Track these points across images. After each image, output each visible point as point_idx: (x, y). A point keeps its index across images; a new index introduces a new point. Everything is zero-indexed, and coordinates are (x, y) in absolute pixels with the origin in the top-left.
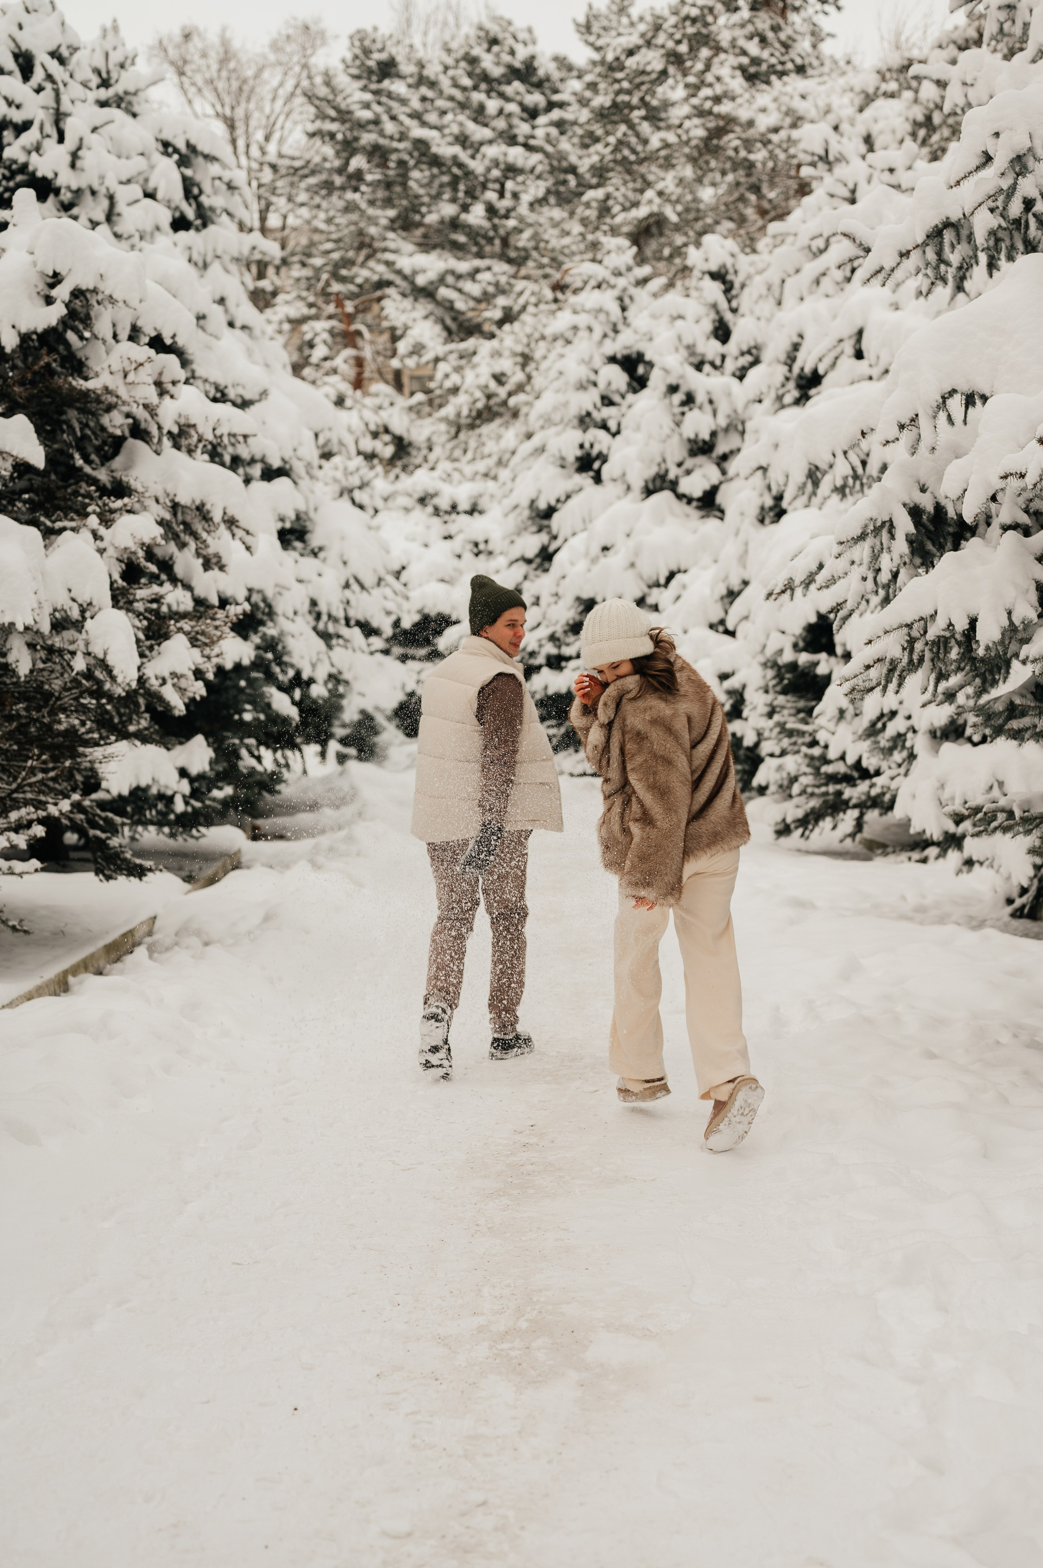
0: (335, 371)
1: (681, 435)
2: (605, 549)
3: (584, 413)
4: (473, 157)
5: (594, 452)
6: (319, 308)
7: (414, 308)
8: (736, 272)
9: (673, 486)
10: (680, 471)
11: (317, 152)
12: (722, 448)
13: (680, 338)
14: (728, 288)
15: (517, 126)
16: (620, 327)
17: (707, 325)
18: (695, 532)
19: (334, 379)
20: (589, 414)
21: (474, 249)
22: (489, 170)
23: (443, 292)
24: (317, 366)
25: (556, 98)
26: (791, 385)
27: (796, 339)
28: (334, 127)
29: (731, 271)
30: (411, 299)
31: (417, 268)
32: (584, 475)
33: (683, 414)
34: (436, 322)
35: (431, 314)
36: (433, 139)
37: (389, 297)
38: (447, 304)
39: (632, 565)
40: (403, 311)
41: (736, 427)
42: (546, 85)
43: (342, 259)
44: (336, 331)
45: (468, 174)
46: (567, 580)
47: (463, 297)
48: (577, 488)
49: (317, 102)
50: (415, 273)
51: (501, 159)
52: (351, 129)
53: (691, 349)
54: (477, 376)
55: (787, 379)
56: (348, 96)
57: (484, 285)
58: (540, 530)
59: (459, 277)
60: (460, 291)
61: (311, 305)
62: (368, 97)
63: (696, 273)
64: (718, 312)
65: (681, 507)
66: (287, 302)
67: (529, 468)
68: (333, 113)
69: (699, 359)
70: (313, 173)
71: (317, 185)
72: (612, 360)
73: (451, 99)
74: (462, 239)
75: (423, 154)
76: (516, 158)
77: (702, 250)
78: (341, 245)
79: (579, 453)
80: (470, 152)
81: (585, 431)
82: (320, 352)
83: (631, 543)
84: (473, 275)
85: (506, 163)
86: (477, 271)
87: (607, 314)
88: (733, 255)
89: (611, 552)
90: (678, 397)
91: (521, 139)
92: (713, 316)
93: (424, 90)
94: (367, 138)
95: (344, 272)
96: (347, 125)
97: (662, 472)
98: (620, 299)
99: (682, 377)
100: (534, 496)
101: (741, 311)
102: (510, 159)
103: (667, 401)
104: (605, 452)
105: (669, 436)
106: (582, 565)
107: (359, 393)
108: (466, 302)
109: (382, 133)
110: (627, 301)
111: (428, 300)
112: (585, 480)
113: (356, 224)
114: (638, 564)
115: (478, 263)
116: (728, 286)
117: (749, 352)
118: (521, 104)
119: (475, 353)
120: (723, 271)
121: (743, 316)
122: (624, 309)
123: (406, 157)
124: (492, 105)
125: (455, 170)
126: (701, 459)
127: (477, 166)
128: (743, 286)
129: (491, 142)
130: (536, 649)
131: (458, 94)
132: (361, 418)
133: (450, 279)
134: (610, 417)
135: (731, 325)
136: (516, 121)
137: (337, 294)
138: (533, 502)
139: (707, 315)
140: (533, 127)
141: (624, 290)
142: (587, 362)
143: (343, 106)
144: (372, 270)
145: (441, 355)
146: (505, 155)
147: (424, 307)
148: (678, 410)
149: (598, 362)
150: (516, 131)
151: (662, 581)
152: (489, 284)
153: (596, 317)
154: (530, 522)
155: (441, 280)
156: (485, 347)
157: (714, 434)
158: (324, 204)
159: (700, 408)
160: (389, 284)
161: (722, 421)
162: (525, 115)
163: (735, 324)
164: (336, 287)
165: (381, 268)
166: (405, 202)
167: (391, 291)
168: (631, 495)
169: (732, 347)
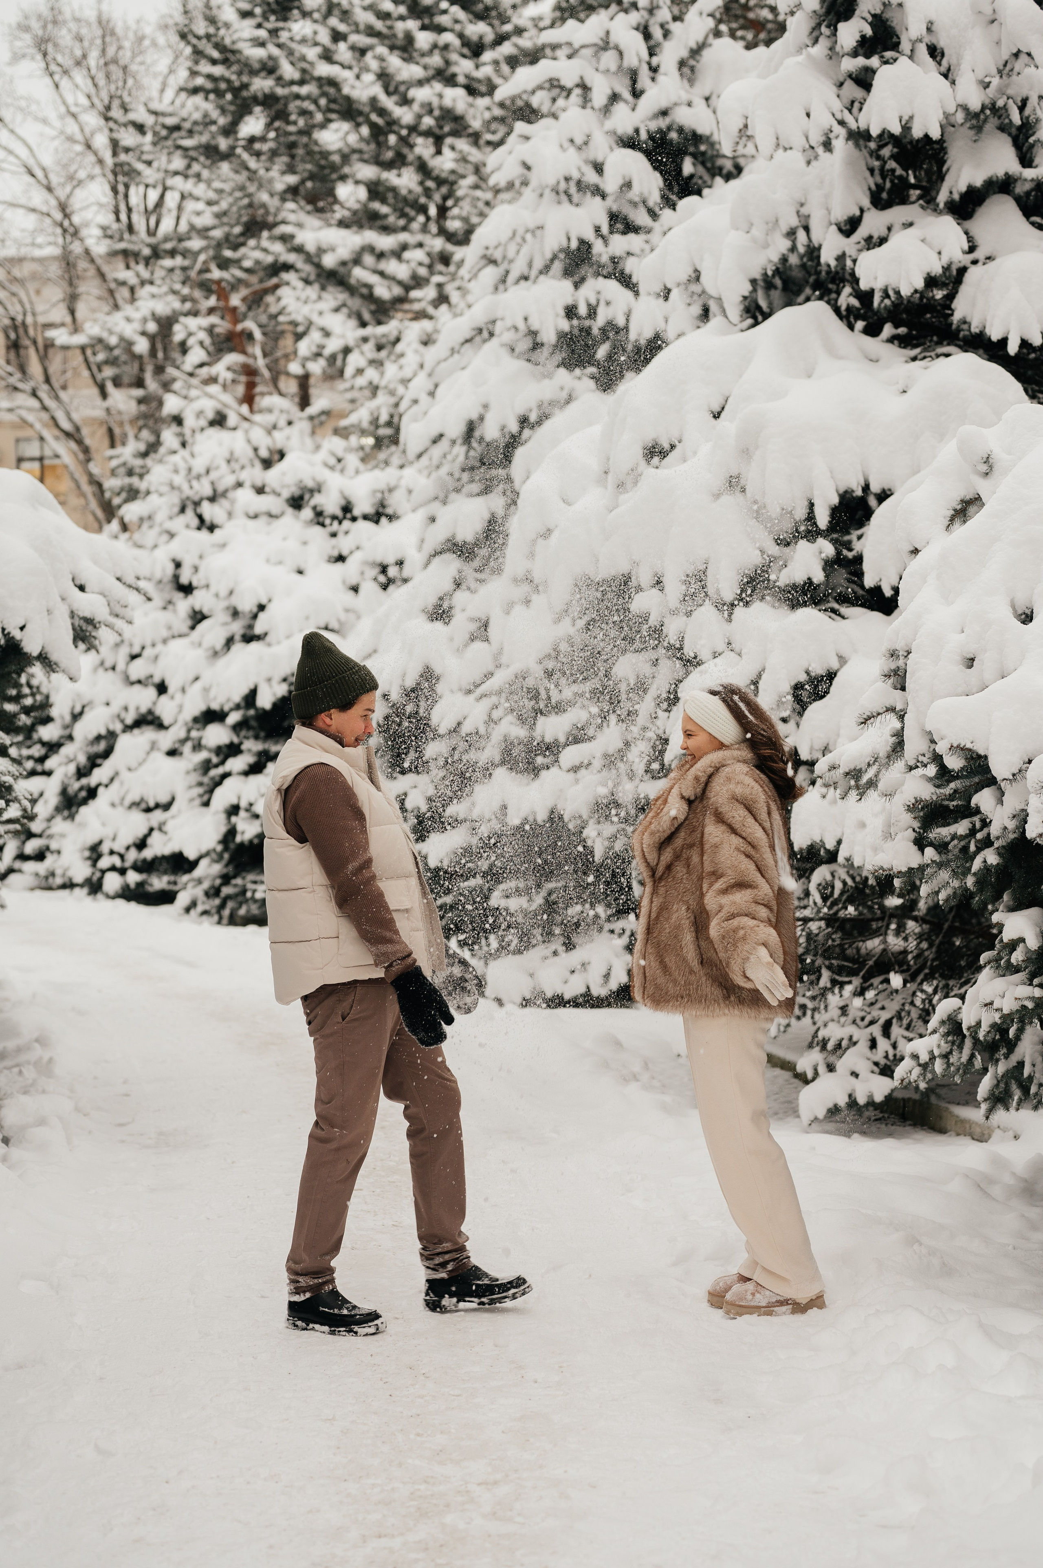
0: (213, 380)
1: (860, 131)
2: (655, 452)
4: (397, 103)
5: (598, 324)
6: (193, 301)
7: (320, 298)
9: (831, 282)
10: (849, 245)
11: (197, 108)
12: (964, 174)
15: (456, 63)
19: (214, 389)
21: (402, 222)
22: (419, 117)
23: (359, 274)
24: (191, 375)
25: (508, 28)
28: (218, 70)
30: (316, 286)
31: (324, 246)
32: (578, 371)
33: (865, 77)
34: (349, 316)
35: (344, 305)
36: (346, 80)
37: (288, 284)
38: (364, 291)
40: (306, 302)
41: (1001, 118)
42: (494, 13)
43: (227, 237)
44: (218, 330)
45: (392, 124)
46: (556, 540)
47: (386, 282)
48: (564, 395)
49: (194, 41)
50: (321, 251)
51: (435, 102)
52: (240, 74)
54: (401, 367)
56: (236, 31)
57: (413, 265)
58: (486, 490)
59: (381, 256)
60: (382, 274)
61: (184, 300)
62: (263, 33)
66: (153, 296)
67: (463, 368)
68: (216, 54)
70: (191, 133)
71: (195, 148)
73: (371, 32)
74: (384, 209)
75: (332, 101)
76: (454, 100)
78: (225, 220)
79: (565, 325)
80: (395, 98)
82: (196, 355)
84: (398, 253)
85: (441, 108)
86: (404, 247)
89: (671, 459)
90: (851, 32)
91: (461, 79)
93: (334, 21)
94: (261, 85)
95: (228, 253)
96: (235, 68)
97: (799, 253)
98: (643, 30)
100: (474, 416)
102: (447, 102)
104: (621, 322)
106: (592, 499)
107: (245, 409)
108: (389, 288)
109: (279, 79)
111: (340, 289)
112: (577, 382)
113: (242, 188)
114: (751, 480)
115: (403, 237)
118: (461, 36)
119: (398, 340)
123: (312, 107)
124: (424, 39)
125: (374, 117)
127: (405, 115)
129: (420, 83)
130: (482, 731)
131: (379, 25)
132: (249, 441)
133: (368, 259)
136: (454, 57)
137: (219, 282)
138: (471, 428)
140: (477, 67)
143: (227, 41)
144: (265, 250)
145: (351, 343)
146: (440, 96)
147: (334, 296)
148: (852, 66)
149: (602, 145)
150: (454, 69)
152: (420, 264)
154: (466, 476)
155: (357, 261)
156: (414, 330)
158: (205, 173)
159: (912, 58)
160: (287, 267)
162: (466, 51)
164: (216, 274)
165: (278, 247)
166: (309, 167)
167: (289, 276)
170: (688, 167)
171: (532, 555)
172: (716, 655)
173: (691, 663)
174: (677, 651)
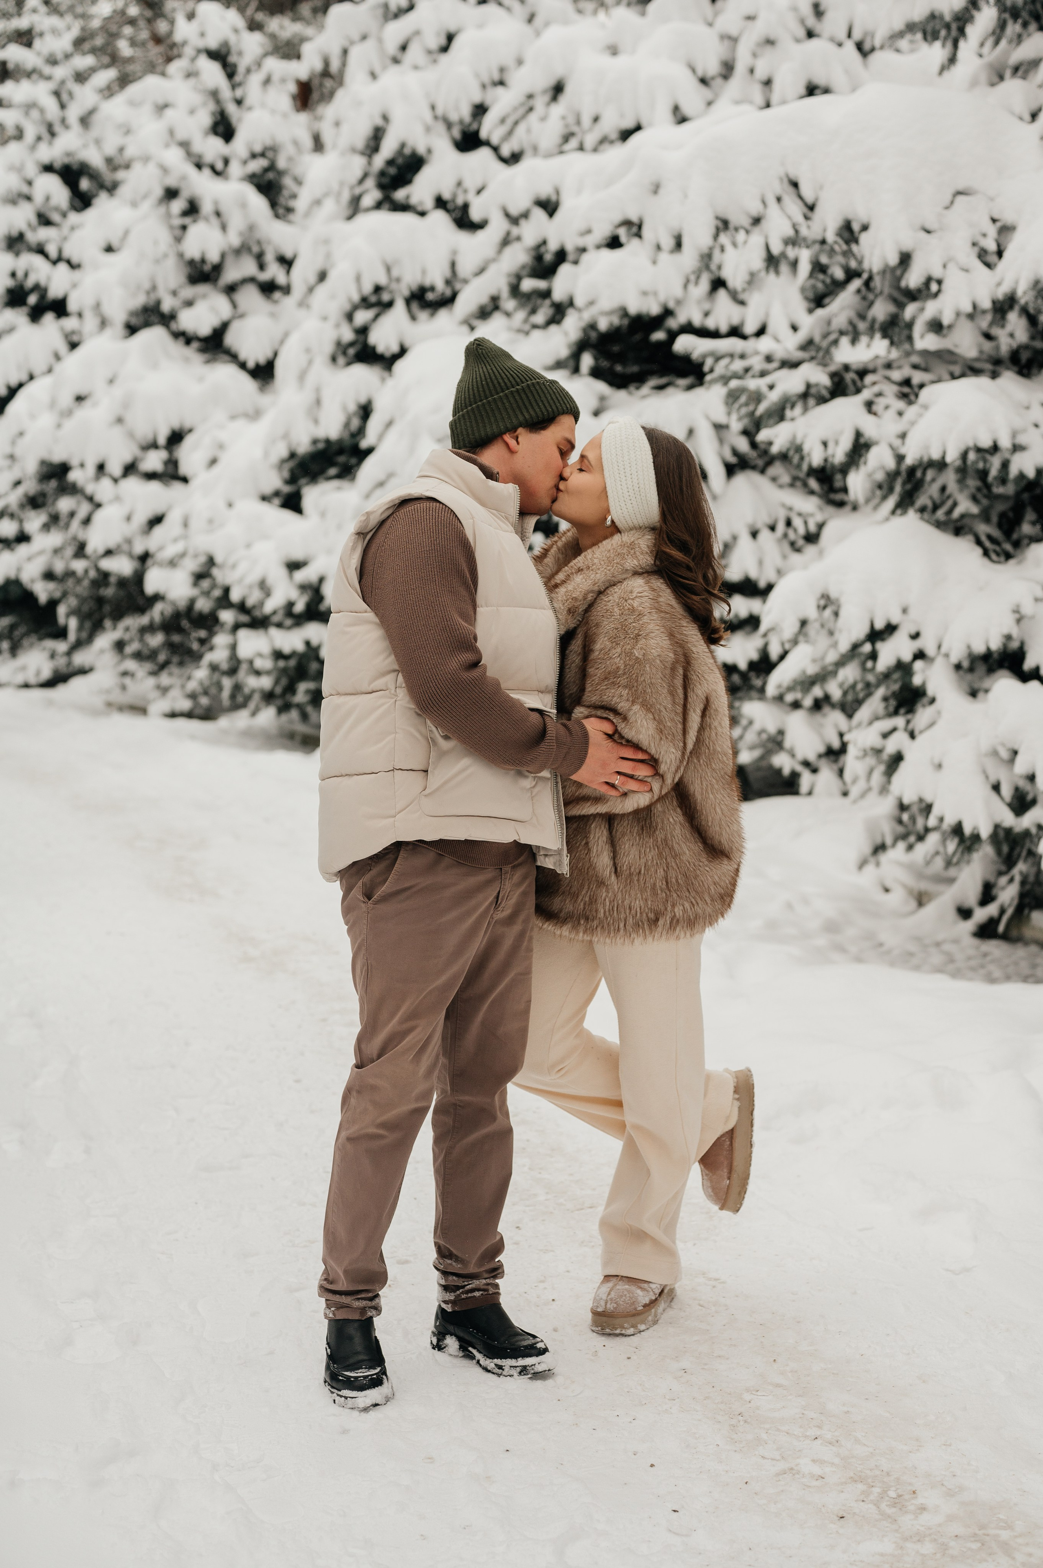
1: (181, 255)
2: (80, 399)
3: (15, 233)
5: (30, 283)
8: (240, 54)
9: (166, 319)
10: (177, 302)
12: (231, 274)
13: (171, 132)
14: (230, 72)
16: (57, 128)
17: (205, 119)
18: (201, 379)
20: (21, 237)
26: (370, 183)
27: (379, 122)
29: (234, 50)
32: (17, 310)
33: (184, 228)
39: (120, 420)
41: (249, 250)
46: (27, 439)
48: (10, 325)
53: (185, 145)
55: (365, 176)
63: (189, 51)
64: (218, 101)
65: (177, 348)
69: (196, 160)
72: (48, 168)
77: (195, 23)
79: (10, 283)
81: (17, 254)
83: (118, 391)
87: (42, 111)
88: (236, 31)
89: (87, 404)
90: (178, 206)
92: (211, 106)
97: (152, 303)
98: (57, 94)
99: (184, 178)
101: (248, 102)
103: (162, 209)
104: (43, 283)
105: (165, 256)
106: (47, 420)
110: (65, 97)
112: (17, 317)
114: (128, 419)
116: (229, 70)
117: (263, 155)
120: (224, 51)
121: (250, 109)
122: (63, 106)
126: (202, 289)
128: (248, 71)
134: (47, 241)
135: (234, 121)
139: (205, 104)
141: (63, 82)
142: (19, 169)
148: (178, 221)
149: (31, 170)
151: (162, 440)
153: (27, 114)
157: (223, 256)
159: (207, 219)
161: (234, 239)
163: (240, 120)
168: (108, 332)
169: (240, 145)
170: (85, 184)
171: (13, 443)
172: (111, 502)
173: (99, 505)
174: (90, 499)
